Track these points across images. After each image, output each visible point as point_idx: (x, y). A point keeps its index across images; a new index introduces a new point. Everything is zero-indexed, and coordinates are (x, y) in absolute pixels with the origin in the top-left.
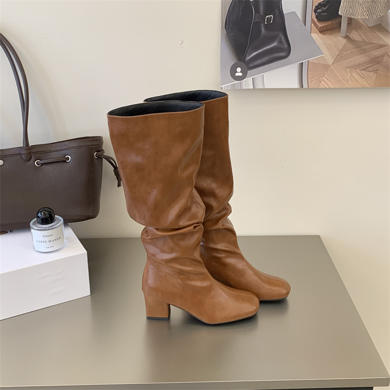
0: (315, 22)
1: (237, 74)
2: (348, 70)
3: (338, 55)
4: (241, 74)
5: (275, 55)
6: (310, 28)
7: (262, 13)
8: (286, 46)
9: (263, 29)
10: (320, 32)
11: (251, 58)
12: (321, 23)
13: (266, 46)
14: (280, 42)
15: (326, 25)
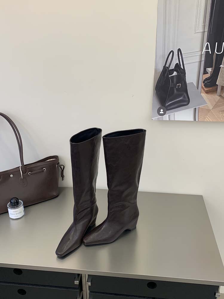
0: (203, 88)
1: (161, 113)
2: (221, 112)
3: (215, 105)
4: (163, 113)
5: (181, 104)
6: (200, 91)
7: (175, 83)
8: (187, 99)
9: (175, 91)
10: (206, 93)
11: (168, 105)
12: (207, 88)
13: (177, 99)
14: (184, 97)
15: (209, 90)
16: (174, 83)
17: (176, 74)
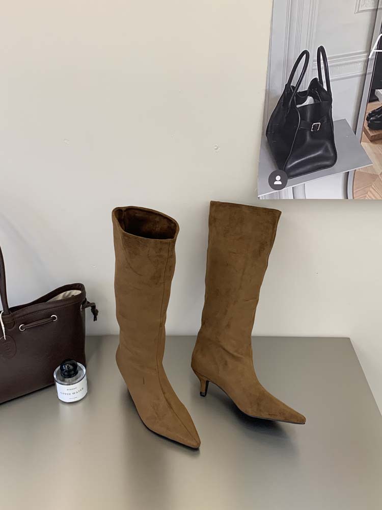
0: (367, 130)
1: (276, 183)
4: (280, 183)
5: (319, 164)
6: (360, 136)
8: (332, 155)
10: (371, 141)
11: (292, 166)
12: (374, 132)
13: (310, 154)
14: (326, 150)
16: (307, 120)
17: (312, 102)
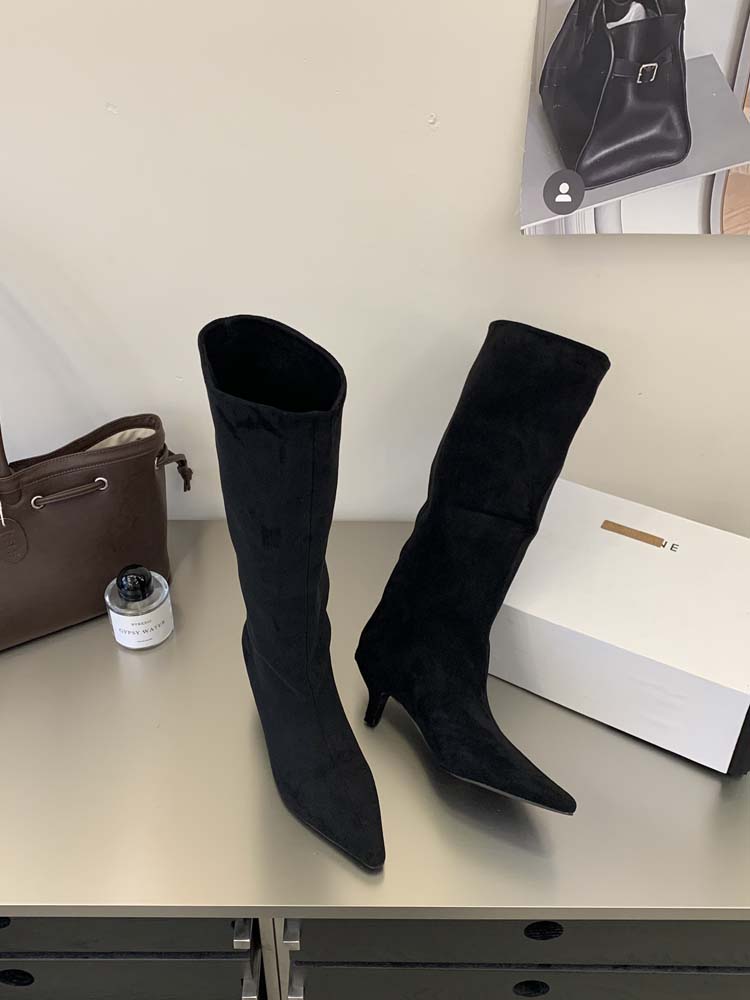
1: (559, 199)
4: (568, 199)
7: (631, 58)
8: (681, 136)
11: (596, 162)
13: (633, 135)
14: (669, 126)
16: (628, 57)
17: (642, 16)
